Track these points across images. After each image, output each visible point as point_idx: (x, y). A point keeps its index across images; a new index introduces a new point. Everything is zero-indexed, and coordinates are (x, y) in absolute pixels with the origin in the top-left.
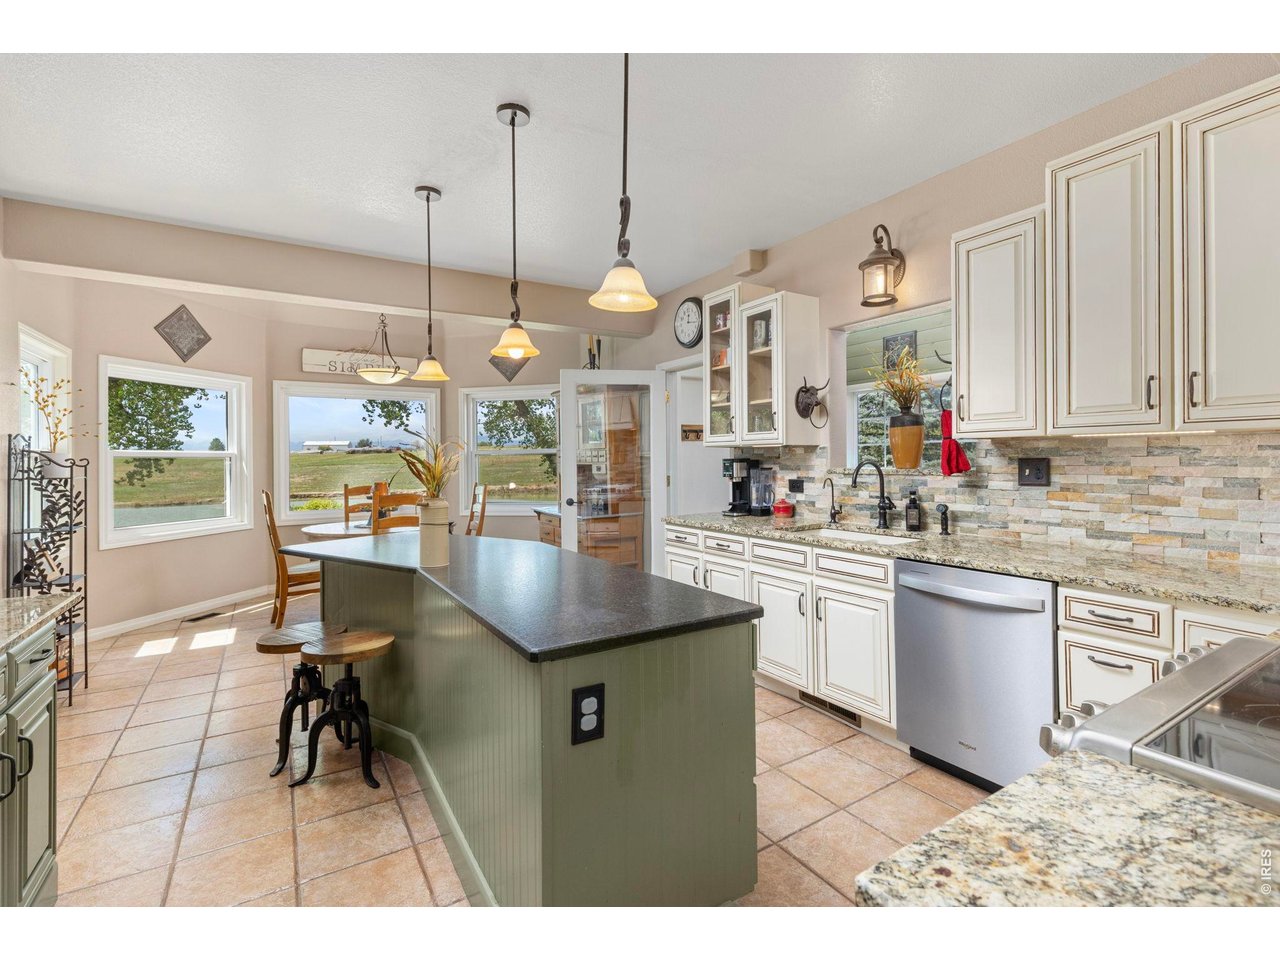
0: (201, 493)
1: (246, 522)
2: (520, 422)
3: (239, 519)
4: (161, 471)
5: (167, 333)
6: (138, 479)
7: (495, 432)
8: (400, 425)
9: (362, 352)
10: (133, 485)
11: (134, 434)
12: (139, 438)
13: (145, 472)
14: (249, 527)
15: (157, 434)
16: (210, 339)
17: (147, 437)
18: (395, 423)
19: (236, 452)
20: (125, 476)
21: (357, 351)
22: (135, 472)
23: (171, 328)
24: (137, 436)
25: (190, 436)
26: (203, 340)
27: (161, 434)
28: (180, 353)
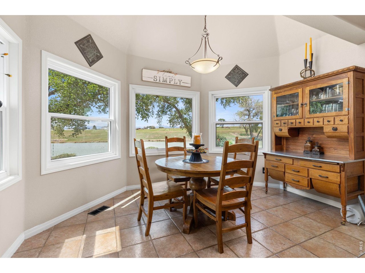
0: (91, 140)
1: (117, 155)
2: (179, 120)
3: (114, 153)
4: (81, 133)
5: (81, 47)
6: (75, 135)
7: (172, 123)
8: (146, 120)
9: (168, 72)
10: (74, 137)
11: (74, 122)
12: (76, 124)
13: (77, 133)
14: (119, 157)
15: (80, 122)
16: (102, 57)
17: (77, 123)
18: (145, 119)
19: (113, 119)
20: (72, 135)
21: (166, 72)
22: (74, 133)
23: (84, 45)
24: (75, 123)
25: (89, 123)
26: (99, 57)
27: (81, 122)
28: (88, 61)
